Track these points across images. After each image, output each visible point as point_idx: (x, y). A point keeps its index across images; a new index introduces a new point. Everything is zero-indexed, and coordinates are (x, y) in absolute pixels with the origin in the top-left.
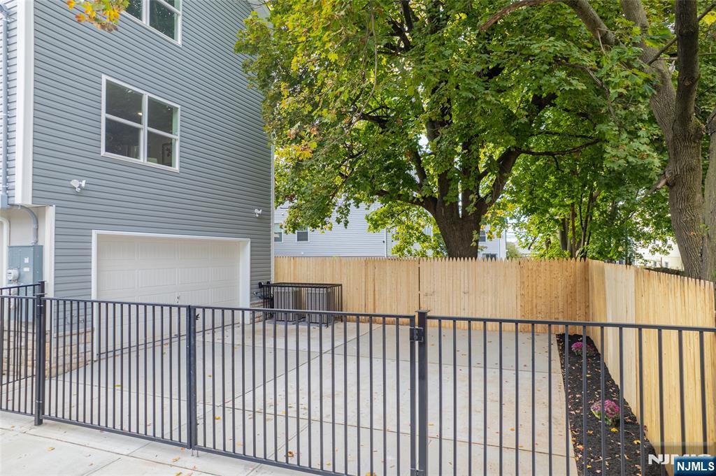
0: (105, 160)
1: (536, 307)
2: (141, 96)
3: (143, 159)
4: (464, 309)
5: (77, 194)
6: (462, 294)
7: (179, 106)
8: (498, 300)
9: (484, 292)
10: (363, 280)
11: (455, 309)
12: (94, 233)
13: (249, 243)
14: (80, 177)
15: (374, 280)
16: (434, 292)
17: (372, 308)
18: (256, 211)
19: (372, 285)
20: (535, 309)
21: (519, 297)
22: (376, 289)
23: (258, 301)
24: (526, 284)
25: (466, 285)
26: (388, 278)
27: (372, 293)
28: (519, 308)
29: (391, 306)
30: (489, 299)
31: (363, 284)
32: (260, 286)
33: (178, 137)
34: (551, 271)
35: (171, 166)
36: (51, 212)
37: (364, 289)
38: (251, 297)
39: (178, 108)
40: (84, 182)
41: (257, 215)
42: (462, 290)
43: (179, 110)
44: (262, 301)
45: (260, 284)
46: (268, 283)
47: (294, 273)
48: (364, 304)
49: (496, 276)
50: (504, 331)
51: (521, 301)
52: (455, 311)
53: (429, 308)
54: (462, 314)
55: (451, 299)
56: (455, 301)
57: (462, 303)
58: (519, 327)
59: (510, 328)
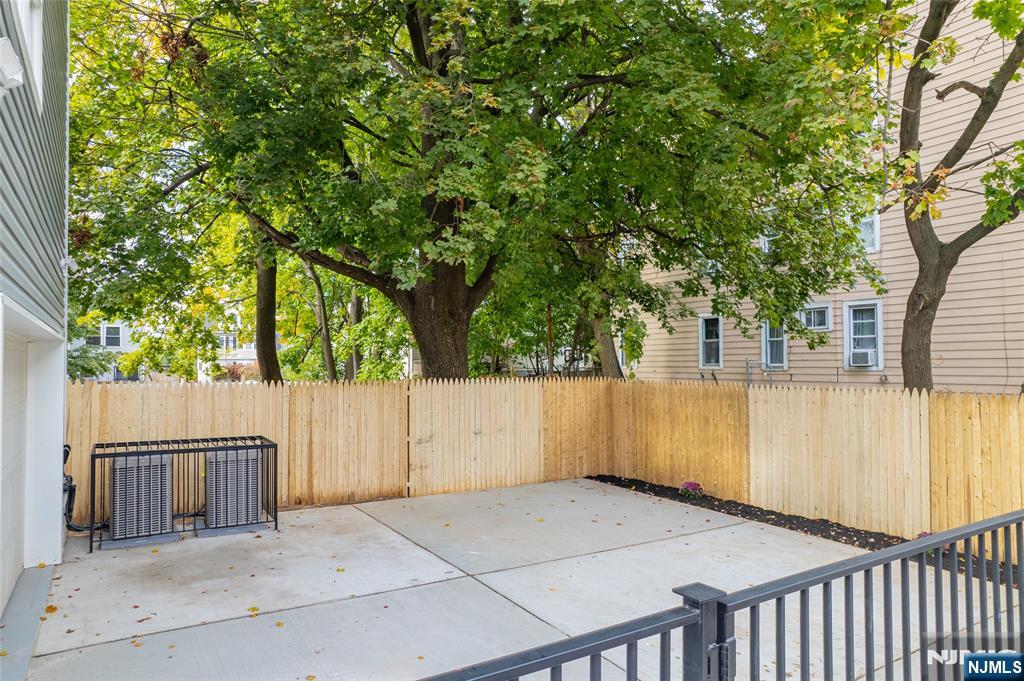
1: (561, 444)
4: (475, 459)
6: (473, 435)
8: (518, 439)
9: (500, 430)
10: (286, 425)
11: (462, 459)
16: (431, 436)
17: (305, 476)
20: (559, 448)
21: (542, 433)
22: (316, 439)
24: (550, 413)
25: (478, 423)
26: (340, 423)
27: (305, 448)
28: (542, 448)
29: (346, 468)
30: (508, 440)
31: (286, 431)
42: (473, 429)
49: (515, 404)
50: (526, 484)
51: (545, 438)
52: (462, 463)
53: (424, 464)
54: (473, 466)
55: (456, 445)
56: (462, 447)
57: (473, 449)
58: (542, 476)
59: (532, 479)
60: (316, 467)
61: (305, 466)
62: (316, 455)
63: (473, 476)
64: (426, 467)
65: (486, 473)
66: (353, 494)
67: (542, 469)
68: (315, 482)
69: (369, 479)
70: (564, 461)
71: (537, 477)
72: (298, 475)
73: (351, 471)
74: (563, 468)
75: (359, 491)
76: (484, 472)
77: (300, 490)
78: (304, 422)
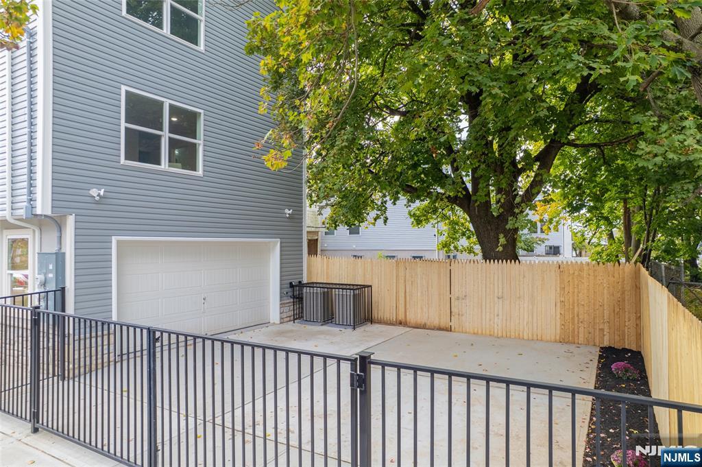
0: (125, 168)
1: (578, 316)
2: (162, 103)
3: (164, 165)
4: (498, 315)
5: (97, 203)
6: (496, 299)
7: (202, 111)
8: (535, 307)
9: (519, 298)
10: (395, 281)
11: (488, 314)
12: (114, 239)
13: (279, 244)
14: (99, 186)
15: (405, 281)
16: (465, 296)
17: (403, 310)
18: (287, 211)
19: (403, 287)
20: (576, 319)
21: (558, 304)
22: (407, 291)
23: (288, 301)
24: (566, 289)
25: (500, 290)
26: (419, 281)
27: (403, 295)
28: (559, 316)
29: (422, 308)
30: (526, 305)
31: (395, 284)
32: (291, 285)
33: (201, 142)
34: (595, 277)
35: (195, 171)
36: (71, 221)
37: (395, 291)
38: (281, 297)
39: (200, 113)
40: (103, 190)
41: (288, 216)
42: (496, 294)
43: (202, 115)
44: (292, 300)
45: (291, 283)
46: (300, 282)
47: (327, 273)
48: (395, 306)
50: (542, 340)
51: (561, 309)
52: (488, 317)
53: (460, 313)
54: (496, 320)
55: (484, 303)
56: (488, 306)
57: (496, 309)
58: (558, 338)
59: (548, 338)
60: (408, 306)
61: (403, 304)
62: (408, 299)
63: (496, 326)
64: (462, 315)
65: (506, 326)
66: (425, 324)
67: (558, 332)
68: (408, 313)
69: (433, 318)
70: (581, 330)
71: (553, 338)
72: (400, 308)
73: (425, 310)
74: (581, 335)
75: (428, 324)
76: (504, 325)
77: (401, 317)
78: (403, 281)
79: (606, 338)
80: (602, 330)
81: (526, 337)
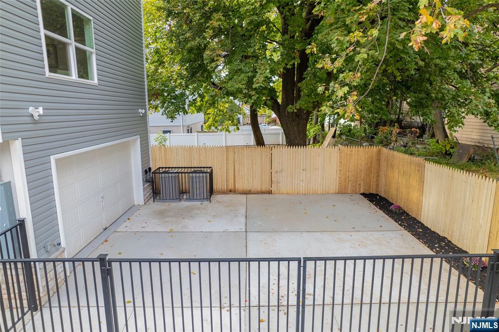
1: (348, 177)
2: (66, 8)
3: (75, 76)
4: (303, 181)
5: (36, 122)
6: (301, 171)
7: (92, 18)
8: (325, 174)
9: (316, 169)
10: (225, 162)
11: (296, 181)
12: (53, 159)
13: (139, 139)
15: (234, 162)
16: (282, 170)
17: (233, 182)
18: (140, 110)
19: (233, 167)
20: (347, 179)
21: (338, 172)
22: (236, 169)
23: (146, 185)
24: (343, 163)
25: (304, 165)
26: (245, 161)
27: (233, 172)
28: (338, 178)
29: (248, 180)
30: (319, 174)
31: (225, 164)
32: (146, 172)
33: (94, 51)
34: (358, 155)
37: (226, 169)
38: (143, 183)
41: (141, 115)
42: (302, 168)
43: (92, 22)
44: (149, 184)
45: (146, 170)
46: (149, 168)
48: (225, 179)
49: (324, 158)
50: (328, 193)
51: (340, 174)
52: (296, 183)
53: (278, 182)
54: (301, 184)
55: (294, 175)
56: (296, 175)
57: (301, 177)
58: (337, 191)
59: (332, 191)
60: (236, 179)
61: (233, 178)
62: (236, 174)
63: (301, 187)
64: (279, 183)
65: (308, 187)
66: (250, 190)
67: (337, 188)
68: (236, 184)
69: (257, 186)
70: (350, 185)
71: (334, 191)
72: (230, 181)
73: (250, 181)
74: (349, 188)
75: (253, 190)
76: (306, 187)
77: (231, 187)
78: (232, 162)
79: (362, 189)
80: (360, 184)
81: (319, 193)
